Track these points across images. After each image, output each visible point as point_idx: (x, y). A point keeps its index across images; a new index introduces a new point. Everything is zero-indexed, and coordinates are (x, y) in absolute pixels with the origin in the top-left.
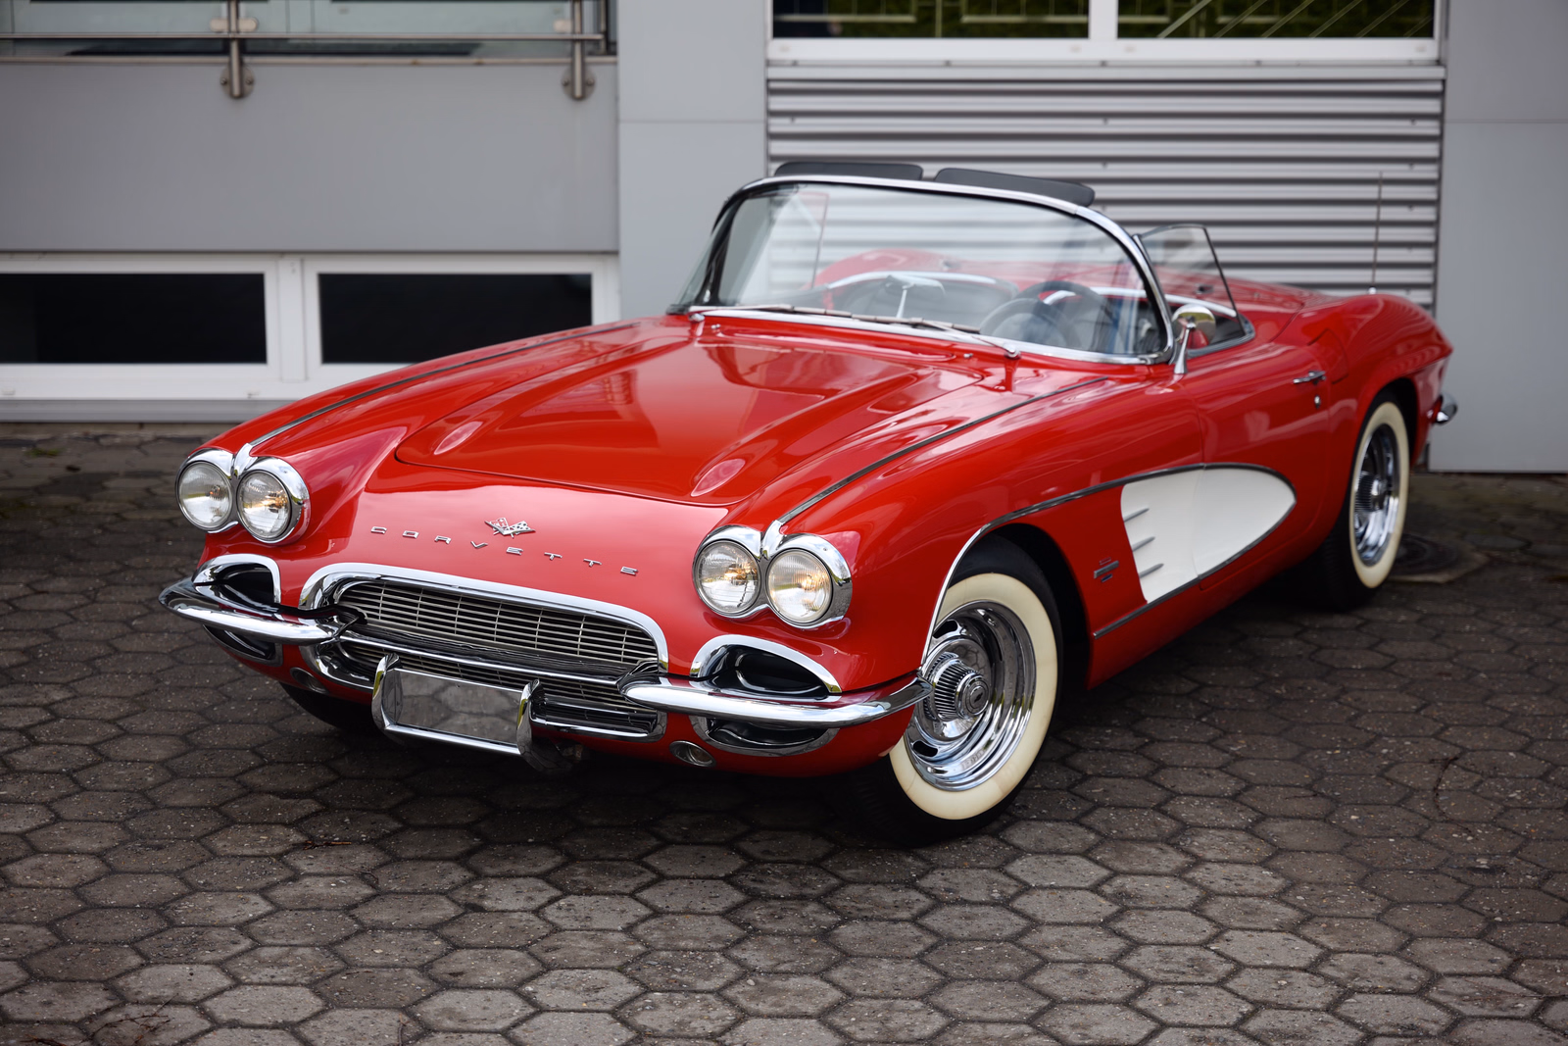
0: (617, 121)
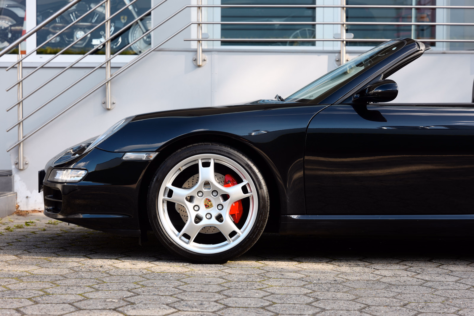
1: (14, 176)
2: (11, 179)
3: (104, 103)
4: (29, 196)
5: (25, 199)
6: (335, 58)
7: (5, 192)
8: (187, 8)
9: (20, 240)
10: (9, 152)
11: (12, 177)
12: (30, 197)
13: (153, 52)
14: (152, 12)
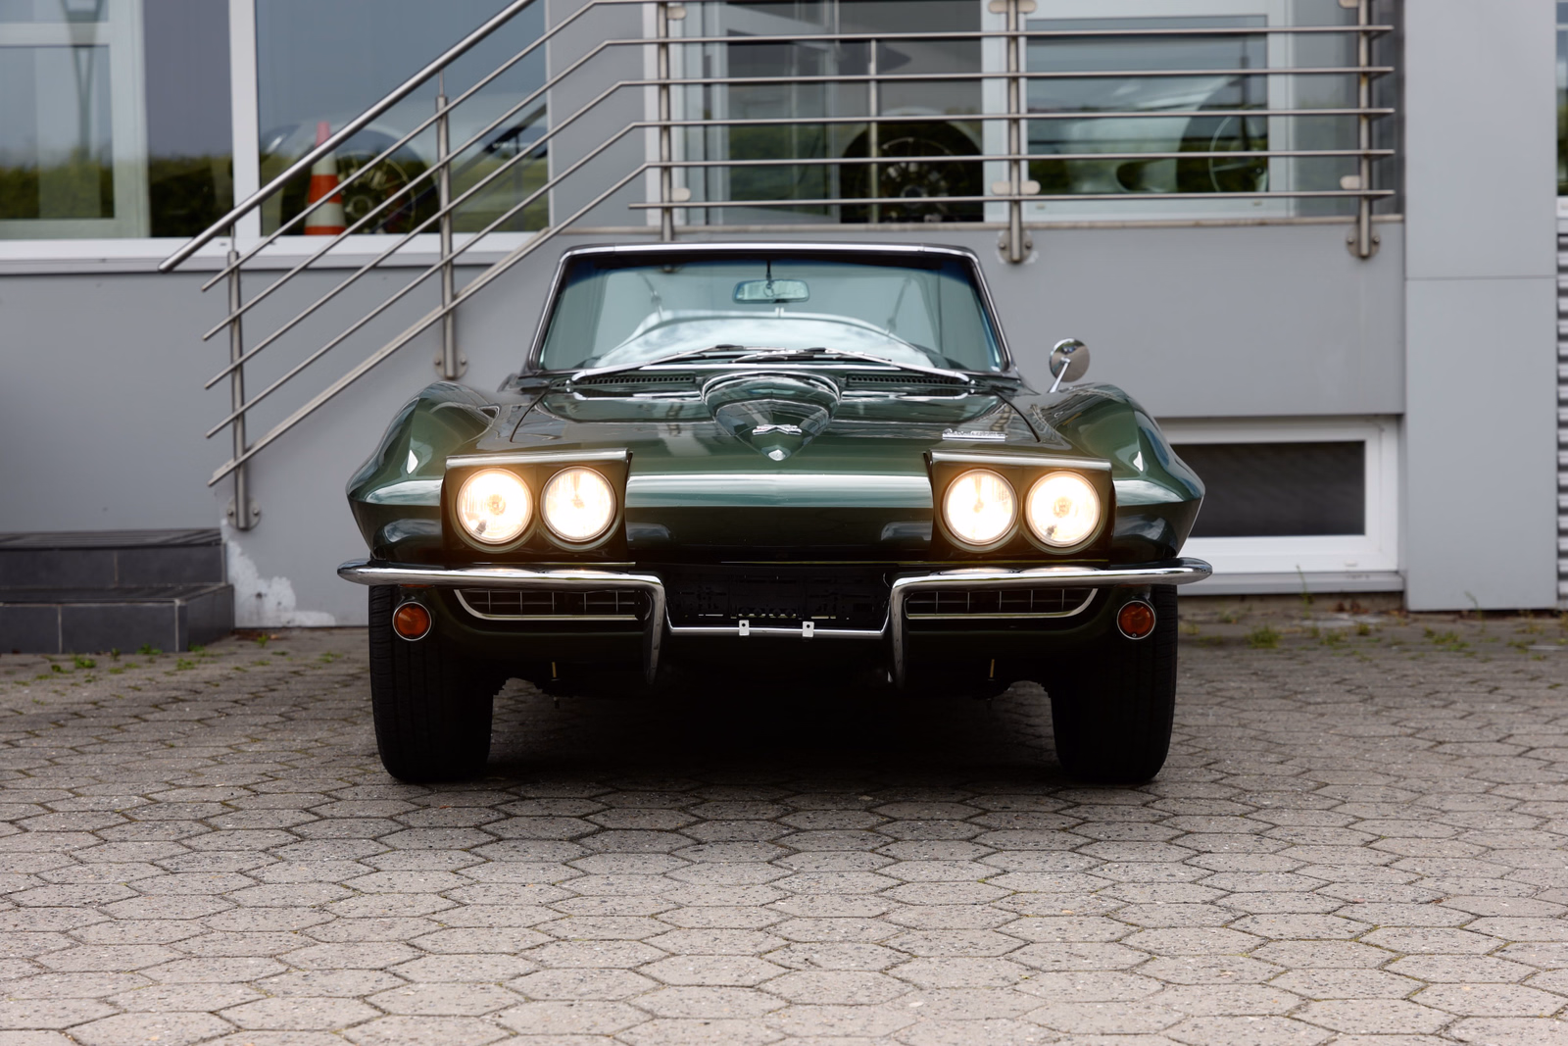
0: (1405, 279)
1: (225, 546)
2: (219, 553)
3: (439, 364)
4: (263, 591)
5: (254, 600)
6: (997, 242)
7: (205, 584)
8: (635, 130)
9: (273, 687)
10: (213, 488)
11: (222, 548)
12: (266, 595)
13: (555, 238)
14: (550, 144)
